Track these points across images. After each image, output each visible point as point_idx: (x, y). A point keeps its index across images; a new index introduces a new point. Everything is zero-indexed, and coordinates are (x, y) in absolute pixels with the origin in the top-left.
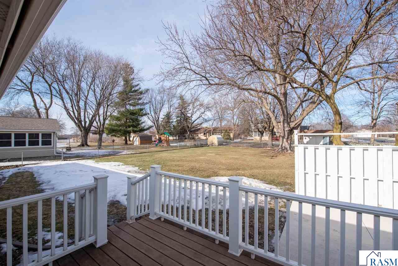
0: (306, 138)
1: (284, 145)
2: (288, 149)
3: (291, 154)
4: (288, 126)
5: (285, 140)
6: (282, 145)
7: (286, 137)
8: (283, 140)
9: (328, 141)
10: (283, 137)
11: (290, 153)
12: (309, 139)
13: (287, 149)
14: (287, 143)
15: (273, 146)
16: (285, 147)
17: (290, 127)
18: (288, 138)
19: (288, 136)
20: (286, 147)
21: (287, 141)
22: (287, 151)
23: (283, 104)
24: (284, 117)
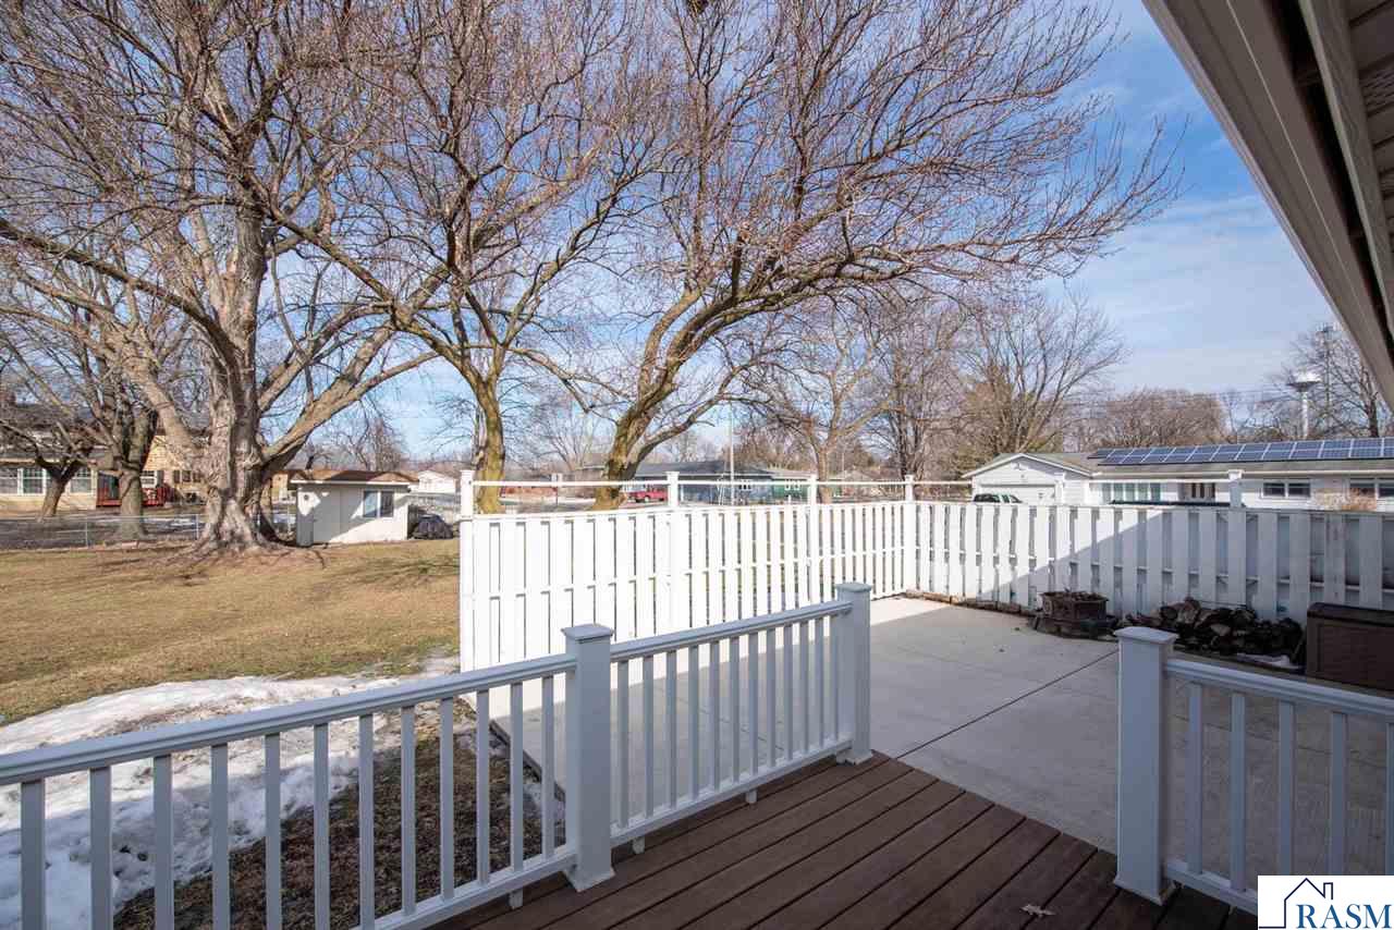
0: (306, 498)
1: (226, 525)
2: (249, 538)
3: (264, 559)
4: (254, 450)
5: (233, 505)
6: (217, 527)
7: (240, 495)
8: (223, 507)
9: (379, 506)
10: (227, 495)
11: (257, 556)
12: (318, 501)
13: (240, 539)
14: (240, 519)
15: (146, 533)
16: (232, 533)
17: (261, 455)
18: (246, 498)
19: (250, 488)
20: (238, 531)
21: (243, 510)
22: (242, 549)
23: (239, 362)
24: (239, 416)
